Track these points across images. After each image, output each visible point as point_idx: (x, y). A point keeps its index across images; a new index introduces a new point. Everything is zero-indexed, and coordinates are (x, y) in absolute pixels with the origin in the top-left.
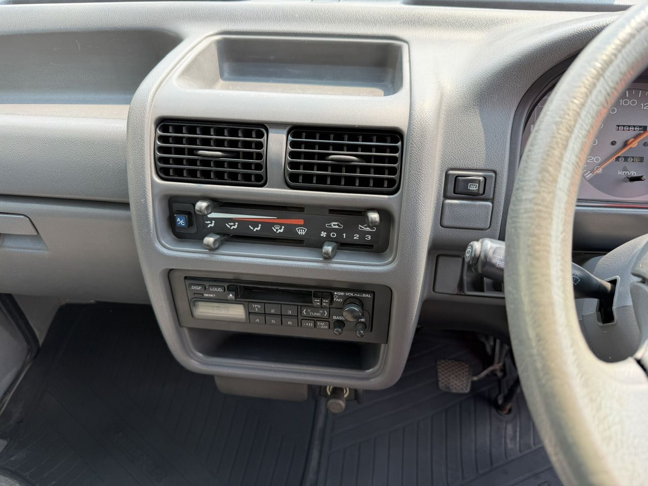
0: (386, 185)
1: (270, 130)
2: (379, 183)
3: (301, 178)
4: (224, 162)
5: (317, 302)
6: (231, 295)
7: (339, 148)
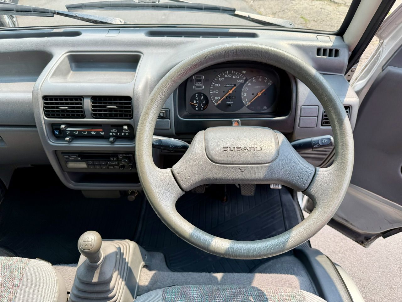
0: (128, 116)
1: (84, 98)
2: (126, 115)
3: (98, 115)
4: (69, 110)
5: (112, 159)
6: (79, 158)
7: (110, 103)
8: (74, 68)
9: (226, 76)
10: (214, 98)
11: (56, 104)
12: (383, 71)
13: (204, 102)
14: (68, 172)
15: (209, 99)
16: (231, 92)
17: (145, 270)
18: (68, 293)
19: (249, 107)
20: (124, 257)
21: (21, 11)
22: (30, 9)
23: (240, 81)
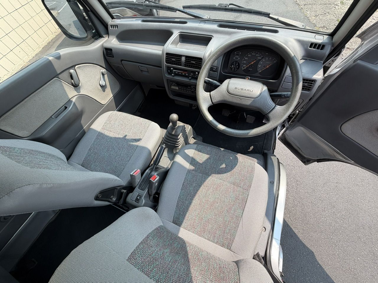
0: (199, 68)
1: (183, 56)
3: (187, 65)
4: (175, 61)
5: (189, 87)
6: (176, 85)
7: (193, 60)
8: (181, 42)
9: (252, 54)
10: (243, 65)
11: (171, 57)
12: (354, 63)
13: (237, 67)
14: (171, 91)
15: (240, 66)
16: (252, 63)
17: (193, 139)
18: (163, 138)
19: (260, 73)
20: (186, 130)
21: (163, 8)
22: (167, 7)
23: (259, 58)
